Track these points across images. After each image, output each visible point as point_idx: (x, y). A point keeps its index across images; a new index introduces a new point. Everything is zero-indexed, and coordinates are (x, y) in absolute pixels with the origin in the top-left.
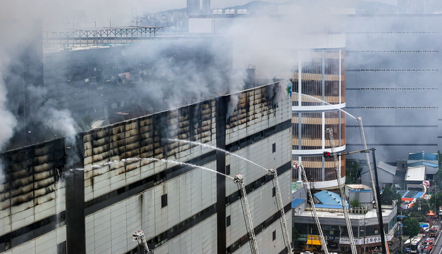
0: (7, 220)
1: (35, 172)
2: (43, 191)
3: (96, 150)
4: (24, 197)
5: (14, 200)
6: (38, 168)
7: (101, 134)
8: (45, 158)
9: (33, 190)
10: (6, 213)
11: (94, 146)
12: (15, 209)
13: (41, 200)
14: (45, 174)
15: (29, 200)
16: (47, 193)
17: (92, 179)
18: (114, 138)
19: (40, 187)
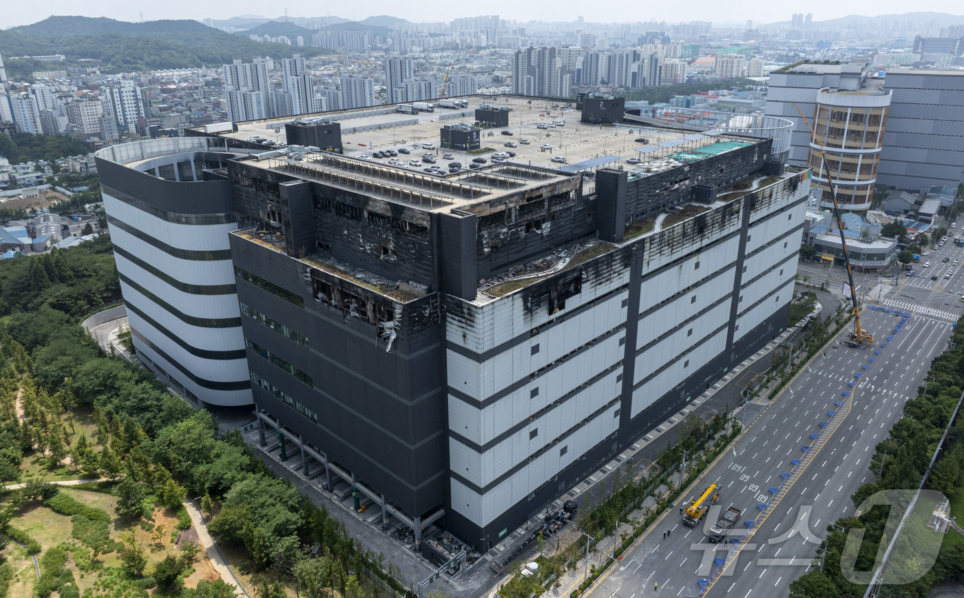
0: (594, 293)
1: (612, 266)
2: (616, 274)
3: (652, 246)
4: (604, 280)
5: (598, 282)
6: (613, 263)
7: (656, 237)
8: (619, 257)
9: (610, 275)
10: (593, 289)
11: (651, 244)
12: (597, 287)
13: (613, 280)
14: (618, 265)
15: (607, 280)
16: (619, 275)
17: (648, 263)
18: (666, 237)
19: (614, 273)
